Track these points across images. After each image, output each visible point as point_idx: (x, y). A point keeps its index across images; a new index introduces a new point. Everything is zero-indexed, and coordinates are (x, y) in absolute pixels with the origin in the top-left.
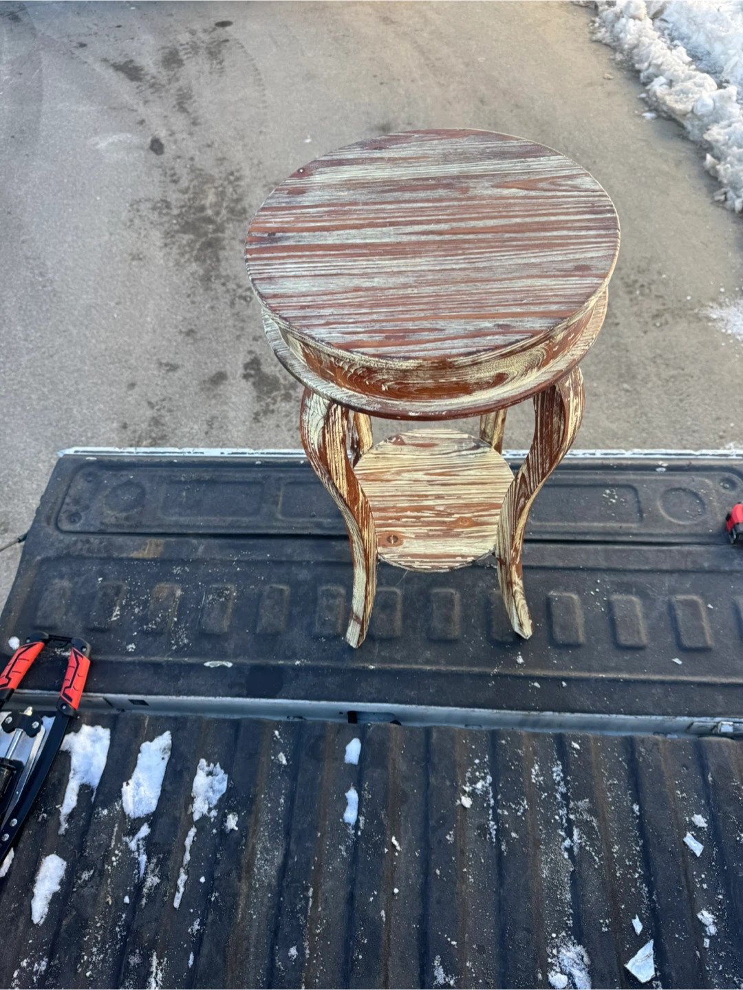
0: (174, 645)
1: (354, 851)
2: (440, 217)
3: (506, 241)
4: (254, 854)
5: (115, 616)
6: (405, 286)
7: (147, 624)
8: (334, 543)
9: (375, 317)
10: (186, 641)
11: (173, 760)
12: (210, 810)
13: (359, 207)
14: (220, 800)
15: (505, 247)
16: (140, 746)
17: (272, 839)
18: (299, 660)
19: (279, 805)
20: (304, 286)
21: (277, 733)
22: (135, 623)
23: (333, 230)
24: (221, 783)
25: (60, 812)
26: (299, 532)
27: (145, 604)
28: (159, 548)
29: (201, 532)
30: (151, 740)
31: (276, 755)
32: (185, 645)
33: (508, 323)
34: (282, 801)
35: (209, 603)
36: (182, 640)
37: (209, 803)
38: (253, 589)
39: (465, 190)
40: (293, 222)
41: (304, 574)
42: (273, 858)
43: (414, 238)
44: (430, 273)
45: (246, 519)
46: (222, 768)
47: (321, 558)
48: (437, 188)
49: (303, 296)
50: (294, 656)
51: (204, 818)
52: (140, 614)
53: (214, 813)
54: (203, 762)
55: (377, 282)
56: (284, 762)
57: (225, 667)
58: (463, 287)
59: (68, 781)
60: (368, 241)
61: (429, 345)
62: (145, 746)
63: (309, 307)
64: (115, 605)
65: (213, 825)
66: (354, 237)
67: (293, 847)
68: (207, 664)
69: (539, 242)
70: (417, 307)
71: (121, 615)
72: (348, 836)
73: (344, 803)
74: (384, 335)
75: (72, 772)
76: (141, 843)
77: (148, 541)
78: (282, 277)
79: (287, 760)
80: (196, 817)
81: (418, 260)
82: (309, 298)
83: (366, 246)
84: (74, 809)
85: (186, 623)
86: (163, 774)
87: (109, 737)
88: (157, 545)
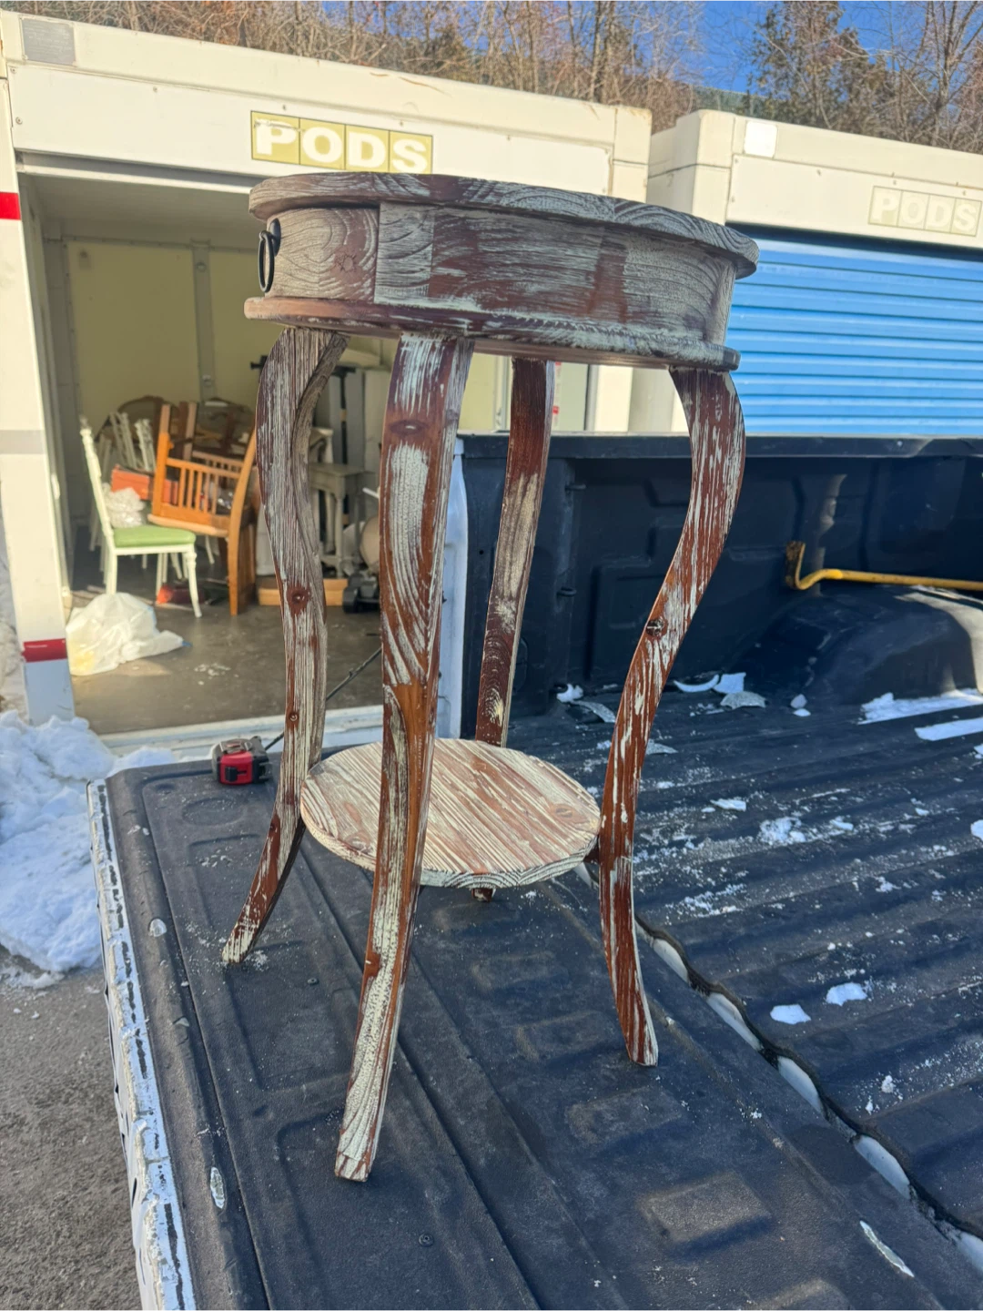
1: (880, 974)
19: (935, 1065)
21: (869, 1109)
31: (893, 1095)
34: (927, 1064)
41: (591, 1188)
56: (889, 1080)
57: (878, 1232)
67: (951, 1025)
68: (906, 1271)
72: (877, 987)
73: (852, 1005)
79: (883, 1077)
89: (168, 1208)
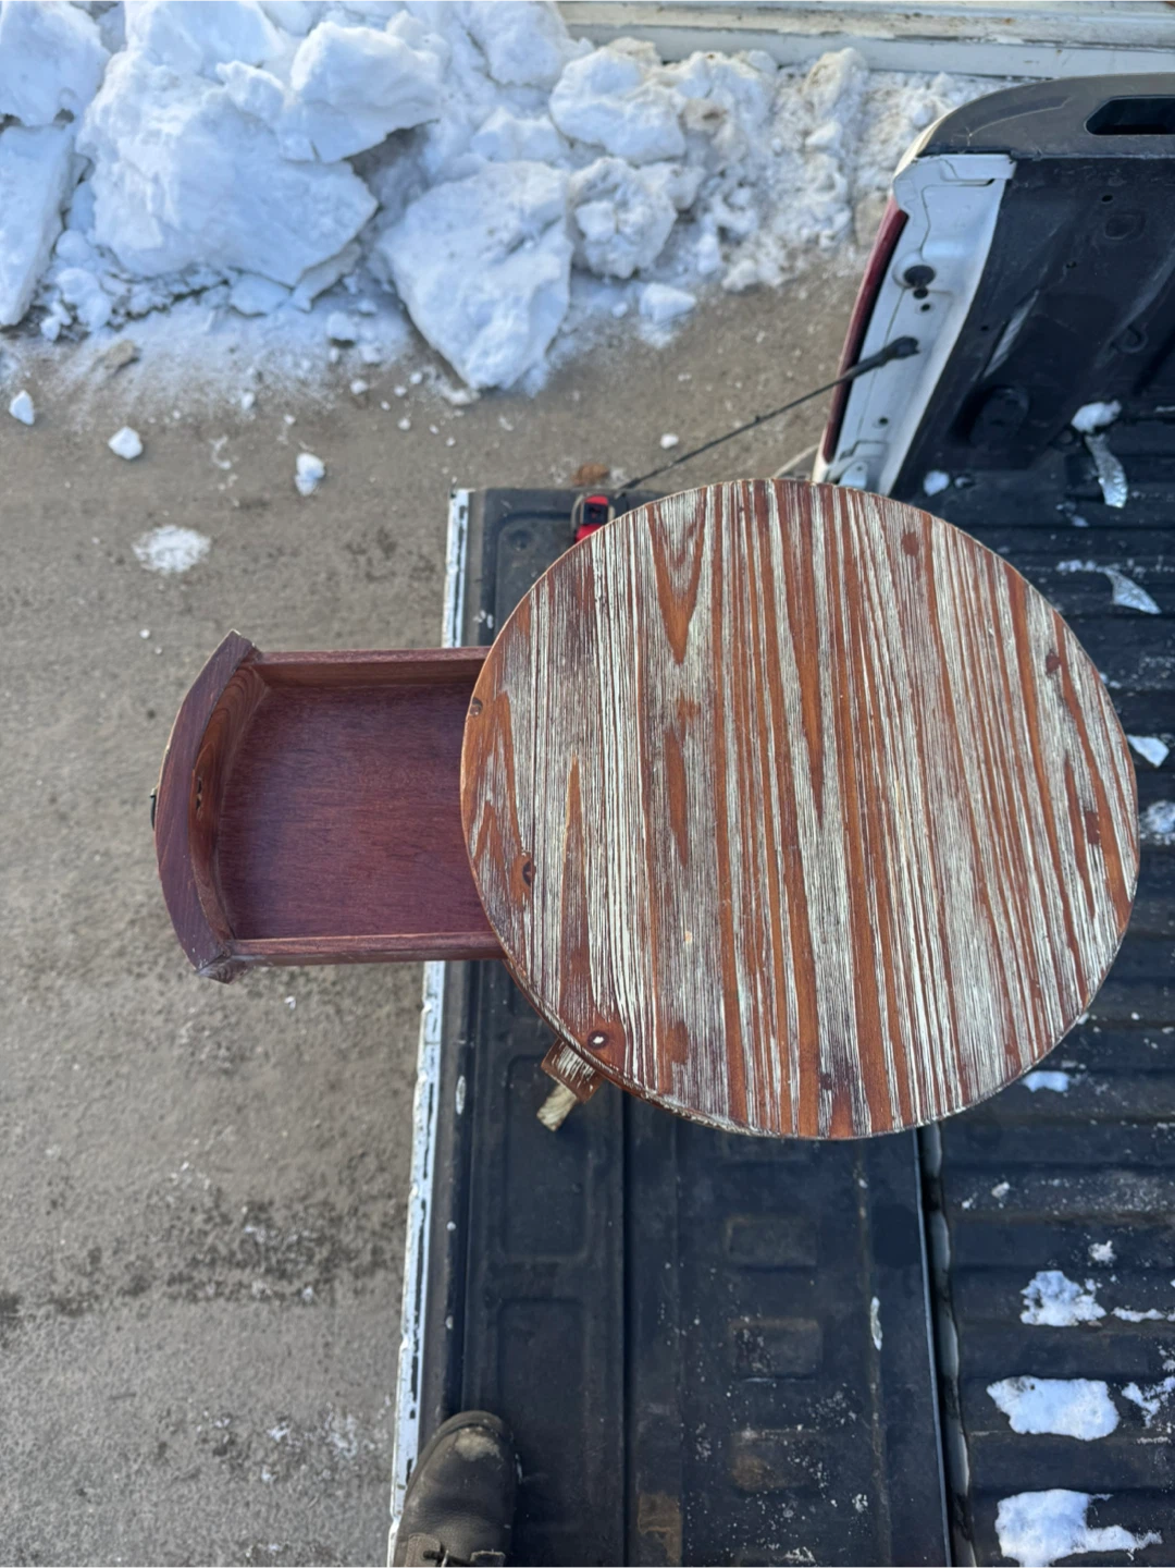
0: (848, 1417)
1: (1099, 1073)
2: (772, 754)
3: (841, 651)
4: (1130, 1214)
5: (806, 1556)
6: (967, 813)
7: (817, 1482)
8: (638, 1142)
9: (1047, 863)
10: (839, 1396)
11: (1035, 1368)
12: (1087, 1292)
13: (737, 906)
14: (1071, 1277)
15: (856, 650)
16: (1019, 1435)
17: (1105, 1191)
18: (856, 1182)
19: (1062, 1186)
20: (978, 1000)
21: (966, 1205)
22: (813, 1509)
23: (811, 952)
24: (1049, 1282)
25: (1137, 1552)
26: (619, 1211)
27: (776, 1497)
28: (659, 1501)
29: (621, 1418)
30: (1006, 1417)
31: (995, 1201)
32: (847, 1396)
33: (1043, 657)
34: (1056, 1182)
35: (769, 1366)
36: (838, 1404)
37: (1078, 1295)
38: (735, 1286)
39: (686, 709)
40: (782, 1038)
41: (703, 1193)
42: (1127, 1185)
43: (831, 801)
44: (930, 773)
45: (589, 1325)
46: (1026, 1285)
47: (672, 1163)
48: (682, 760)
49: (1006, 994)
50: (850, 1192)
51: (1100, 1299)
52: (795, 1504)
53: (1090, 1285)
54: (1026, 1317)
55: (959, 863)
56: (1006, 1186)
57: (882, 1309)
58: (962, 720)
59: (1091, 1553)
60: (842, 882)
61: (1105, 775)
62: (1018, 1426)
63: (1034, 983)
64: (785, 1562)
65: (1106, 1282)
66: (831, 909)
67: (1114, 1158)
68: (878, 1344)
69: (843, 601)
70: (1017, 794)
71: (799, 1544)
72: (1083, 1083)
73: (1044, 1092)
74: (1088, 847)
75: (1076, 1550)
76: (1148, 1395)
77: (643, 1532)
78: (956, 1042)
79: (1001, 1182)
80: (1101, 1312)
81: (896, 794)
82: (1012, 984)
83: (855, 886)
84: (1124, 1528)
85: (804, 1404)
86: (1053, 1382)
87: (1013, 1498)
88: (653, 1508)
89: (432, 1086)
